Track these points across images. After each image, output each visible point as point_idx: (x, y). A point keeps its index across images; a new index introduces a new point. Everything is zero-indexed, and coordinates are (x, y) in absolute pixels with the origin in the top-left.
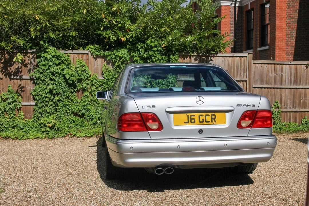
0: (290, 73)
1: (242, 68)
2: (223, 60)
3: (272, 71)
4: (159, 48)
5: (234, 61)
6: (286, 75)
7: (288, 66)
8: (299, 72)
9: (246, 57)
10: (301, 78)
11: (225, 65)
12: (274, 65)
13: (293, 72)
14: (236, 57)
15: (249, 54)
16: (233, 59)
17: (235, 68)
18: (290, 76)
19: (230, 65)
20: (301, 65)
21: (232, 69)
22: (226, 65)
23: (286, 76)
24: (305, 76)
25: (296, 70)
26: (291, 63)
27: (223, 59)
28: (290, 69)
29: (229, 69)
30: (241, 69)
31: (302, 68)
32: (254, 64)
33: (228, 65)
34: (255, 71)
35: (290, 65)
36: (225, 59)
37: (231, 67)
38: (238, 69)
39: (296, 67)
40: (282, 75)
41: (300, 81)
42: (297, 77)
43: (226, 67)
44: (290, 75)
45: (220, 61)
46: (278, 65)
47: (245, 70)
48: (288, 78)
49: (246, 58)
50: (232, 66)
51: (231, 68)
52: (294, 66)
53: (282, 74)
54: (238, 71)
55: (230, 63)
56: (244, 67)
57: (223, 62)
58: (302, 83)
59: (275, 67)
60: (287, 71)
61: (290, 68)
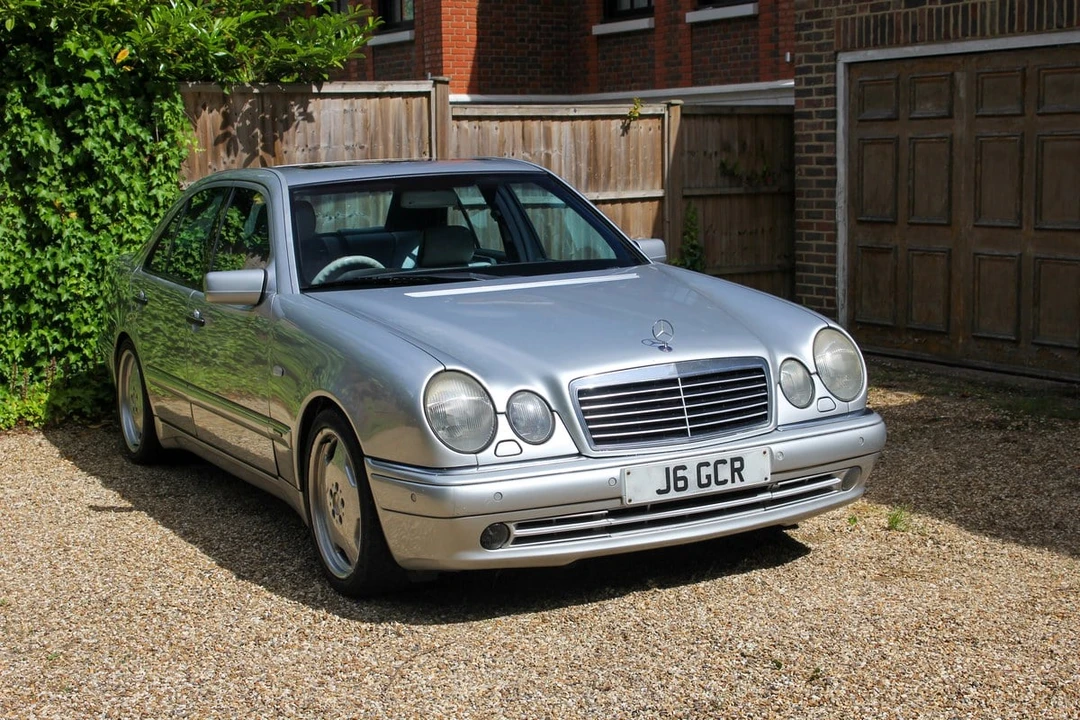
0: (573, 150)
1: (415, 136)
2: (346, 107)
3: (514, 141)
4: (109, 71)
5: (383, 113)
6: (563, 155)
7: (567, 125)
8: (602, 142)
9: (427, 94)
10: (609, 164)
11: (353, 125)
12: (518, 124)
13: (585, 143)
14: (392, 95)
15: (438, 85)
16: (381, 103)
17: (391, 136)
18: (576, 158)
19: (372, 126)
20: (608, 121)
21: (381, 143)
22: (359, 125)
23: (560, 159)
24: (623, 157)
25: (594, 136)
26: (577, 114)
27: (346, 104)
28: (574, 133)
29: (369, 141)
30: (409, 140)
31: (613, 128)
32: (455, 123)
33: (366, 127)
34: (458, 147)
35: (574, 122)
36: (352, 104)
37: (376, 133)
38: (399, 140)
39: (594, 125)
40: (548, 156)
41: (608, 176)
42: (596, 160)
43: (357, 134)
44: (573, 155)
45: (336, 112)
46: (535, 124)
47: (423, 142)
48: (568, 164)
49: (425, 99)
50: (379, 128)
51: (374, 139)
52: (585, 122)
53: (550, 152)
54: (400, 146)
55: (372, 119)
56: (422, 130)
57: (348, 115)
58: (612, 181)
59: (525, 129)
60: (563, 140)
61: (574, 130)
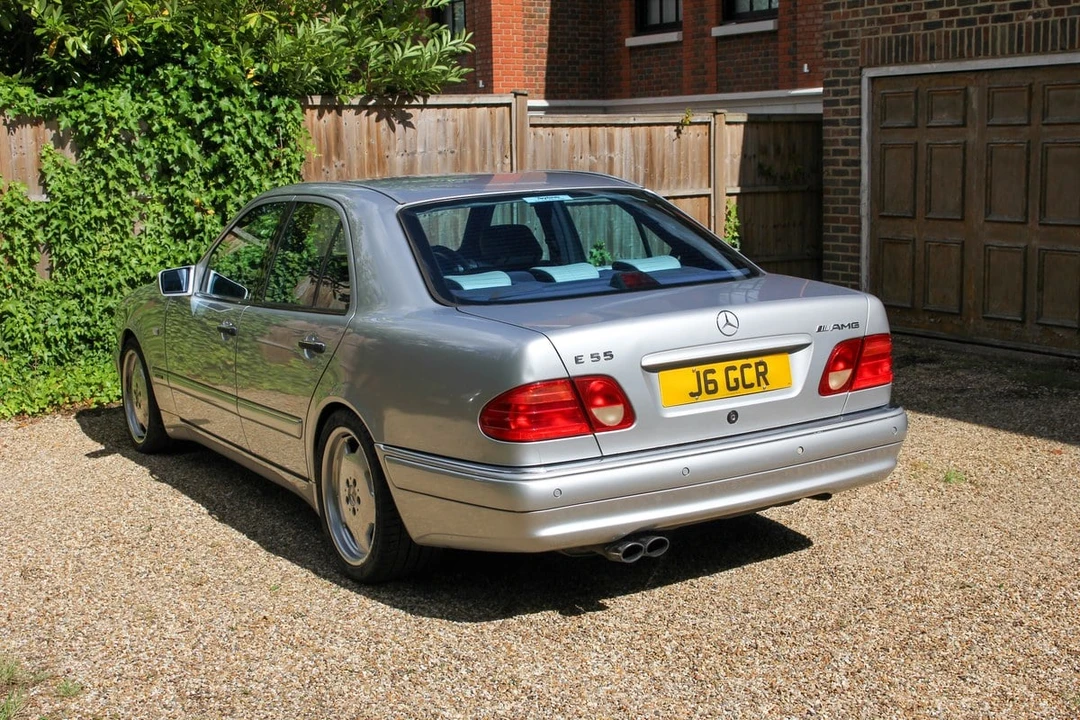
0: (632, 153)
1: (498, 141)
2: (440, 117)
3: (582, 146)
5: (471, 121)
6: (624, 158)
7: (627, 131)
8: (657, 146)
9: (509, 105)
10: (663, 166)
11: (445, 133)
12: (587, 128)
13: (643, 147)
14: (479, 106)
15: (518, 95)
16: (468, 113)
17: (477, 142)
18: (635, 161)
19: (461, 133)
20: (663, 127)
21: (468, 148)
22: (450, 133)
23: (621, 162)
24: (675, 159)
25: (650, 140)
26: (636, 122)
27: (440, 113)
28: (633, 137)
29: (458, 148)
30: (492, 146)
31: (666, 135)
32: (532, 130)
33: (456, 134)
34: (535, 151)
35: (634, 128)
36: (444, 115)
37: (464, 139)
38: (484, 145)
39: (650, 131)
40: (611, 159)
41: (662, 176)
42: (652, 162)
43: (448, 140)
44: (632, 158)
45: (431, 121)
46: (600, 130)
47: (505, 148)
48: (628, 166)
49: (506, 109)
50: (467, 136)
51: (463, 145)
52: (643, 128)
53: (613, 156)
54: (485, 151)
55: (462, 128)
56: (503, 139)
57: (441, 124)
58: (666, 181)
59: (592, 135)
60: (624, 145)
